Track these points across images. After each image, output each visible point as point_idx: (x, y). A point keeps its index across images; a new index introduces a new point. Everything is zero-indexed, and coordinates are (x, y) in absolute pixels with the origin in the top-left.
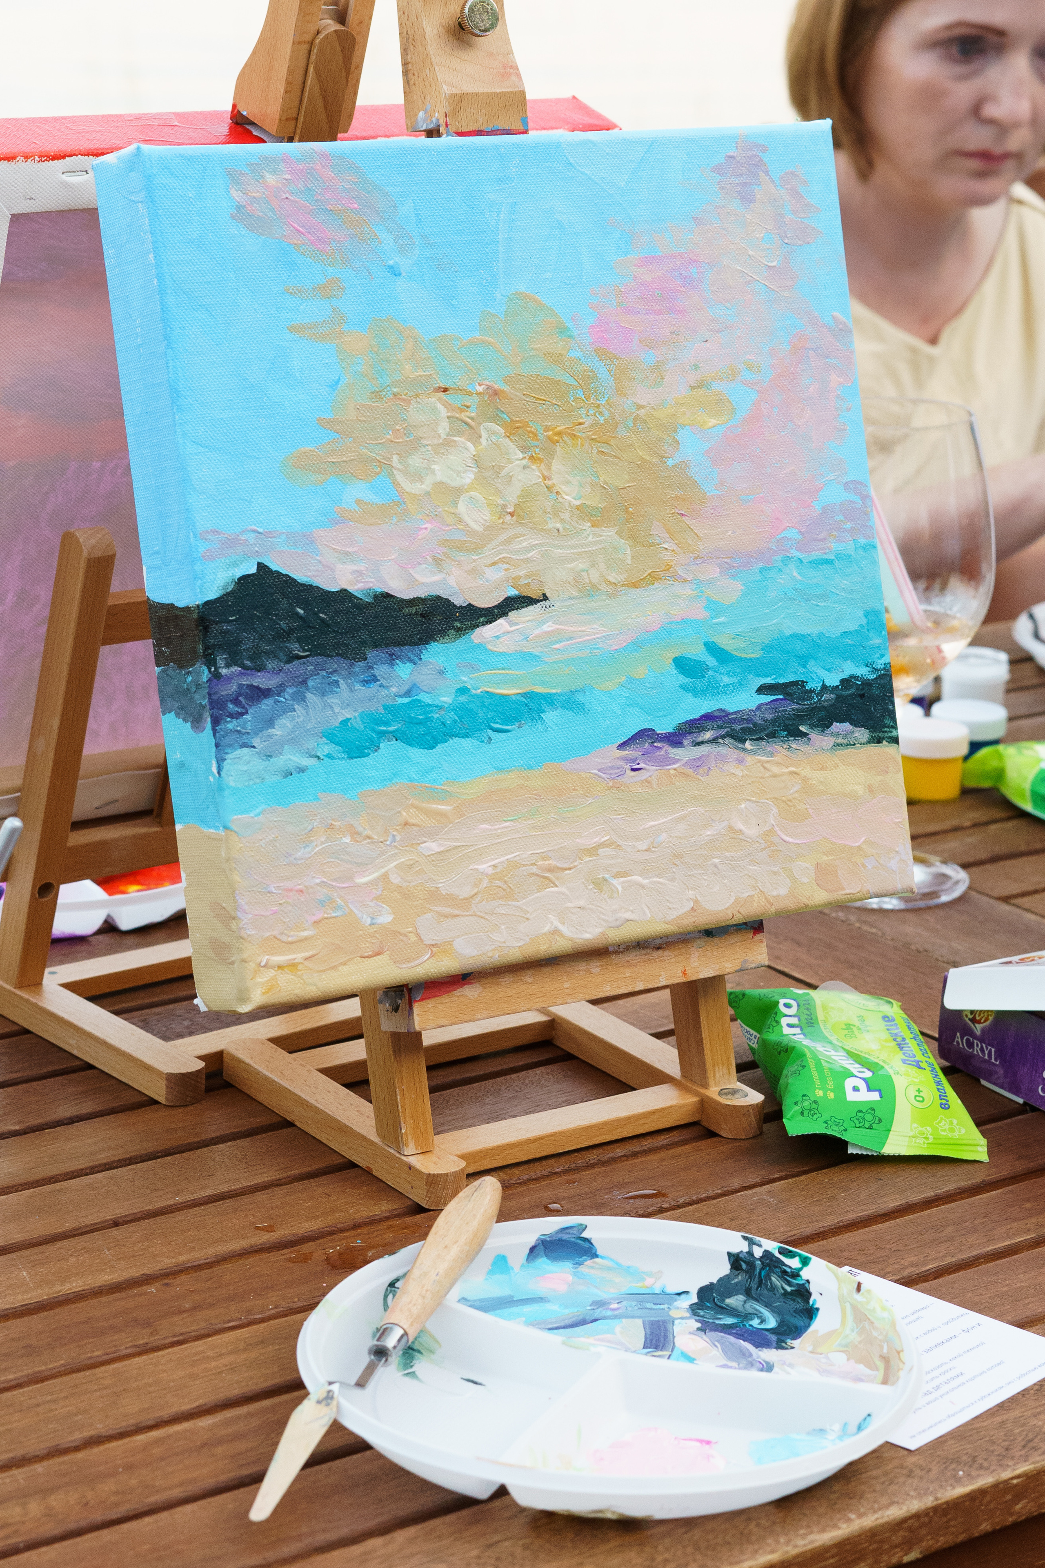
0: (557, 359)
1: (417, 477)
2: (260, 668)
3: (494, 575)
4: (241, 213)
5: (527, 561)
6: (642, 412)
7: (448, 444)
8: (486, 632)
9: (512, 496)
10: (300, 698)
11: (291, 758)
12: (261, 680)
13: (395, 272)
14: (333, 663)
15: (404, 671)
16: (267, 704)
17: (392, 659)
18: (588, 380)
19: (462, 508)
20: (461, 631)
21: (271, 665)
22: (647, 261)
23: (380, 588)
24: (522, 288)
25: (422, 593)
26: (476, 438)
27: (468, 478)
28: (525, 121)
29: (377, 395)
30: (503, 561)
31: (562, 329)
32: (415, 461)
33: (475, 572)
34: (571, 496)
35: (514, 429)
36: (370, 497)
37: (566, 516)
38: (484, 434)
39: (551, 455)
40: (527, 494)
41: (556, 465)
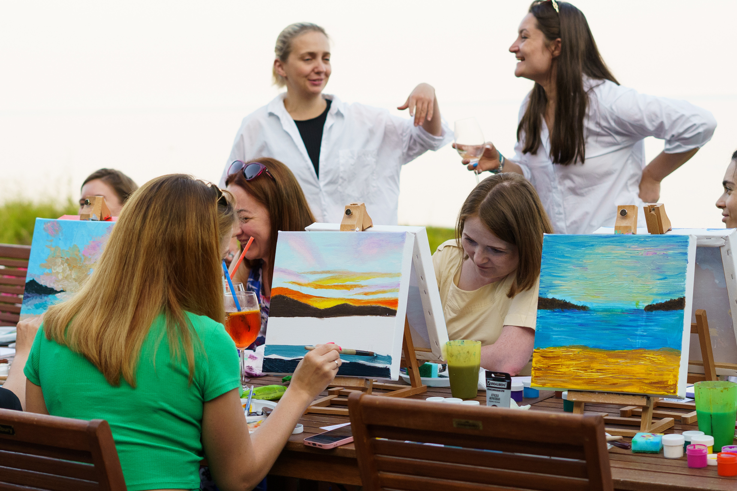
0: (77, 255)
1: (55, 270)
2: (29, 293)
3: (60, 286)
4: (44, 229)
5: (65, 285)
6: (86, 265)
7: (60, 265)
8: (57, 295)
9: (66, 275)
10: (33, 299)
11: (29, 307)
12: (29, 295)
13: (60, 239)
14: (38, 295)
15: (46, 298)
16: (29, 299)
17: (45, 296)
18: (81, 259)
19: (59, 275)
20: (54, 294)
21: (31, 293)
22: (93, 242)
23: (46, 285)
24: (75, 244)
25: (51, 287)
26: (63, 265)
27: (61, 271)
28: (89, 219)
29: (53, 257)
30: (62, 285)
31: (79, 251)
32: (55, 267)
33: (58, 285)
34: (73, 277)
35: (69, 265)
36: (49, 272)
37: (72, 279)
38: (65, 265)
39: (72, 269)
40: (68, 275)
41: (73, 271)
